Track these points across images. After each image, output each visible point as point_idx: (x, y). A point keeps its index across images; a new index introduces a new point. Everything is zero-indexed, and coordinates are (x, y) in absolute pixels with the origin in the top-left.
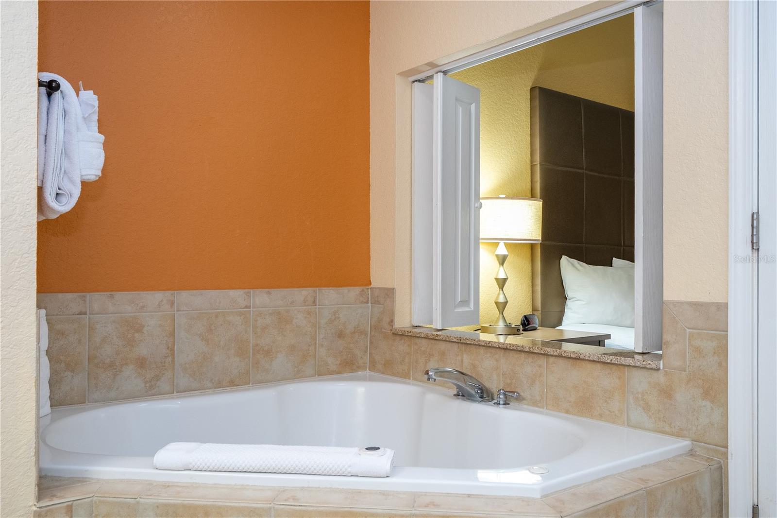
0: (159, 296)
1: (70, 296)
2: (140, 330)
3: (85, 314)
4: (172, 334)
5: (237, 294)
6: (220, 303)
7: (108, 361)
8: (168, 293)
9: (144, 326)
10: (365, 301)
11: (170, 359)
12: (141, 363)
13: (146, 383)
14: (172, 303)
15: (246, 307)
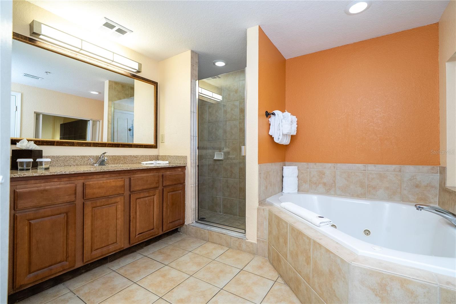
0: (330, 165)
1: (304, 163)
2: (324, 174)
3: (308, 168)
4: (335, 177)
5: (360, 166)
6: (353, 168)
7: (315, 182)
8: (333, 164)
9: (325, 173)
10: (435, 172)
11: (334, 184)
12: (325, 184)
13: (326, 190)
14: (335, 167)
15: (364, 170)
